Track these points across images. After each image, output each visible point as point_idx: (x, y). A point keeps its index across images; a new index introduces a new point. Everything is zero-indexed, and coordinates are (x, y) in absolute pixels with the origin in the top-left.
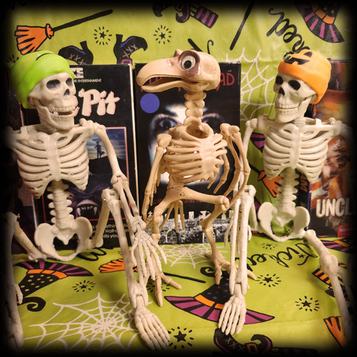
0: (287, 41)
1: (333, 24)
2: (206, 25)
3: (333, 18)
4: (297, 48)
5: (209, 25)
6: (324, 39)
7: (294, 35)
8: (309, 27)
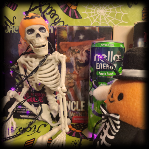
0: (52, 18)
1: (76, 10)
2: (12, 9)
3: (76, 7)
4: (56, 21)
5: (14, 9)
6: (71, 17)
7: (55, 14)
8: (63, 11)
